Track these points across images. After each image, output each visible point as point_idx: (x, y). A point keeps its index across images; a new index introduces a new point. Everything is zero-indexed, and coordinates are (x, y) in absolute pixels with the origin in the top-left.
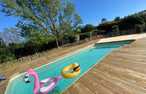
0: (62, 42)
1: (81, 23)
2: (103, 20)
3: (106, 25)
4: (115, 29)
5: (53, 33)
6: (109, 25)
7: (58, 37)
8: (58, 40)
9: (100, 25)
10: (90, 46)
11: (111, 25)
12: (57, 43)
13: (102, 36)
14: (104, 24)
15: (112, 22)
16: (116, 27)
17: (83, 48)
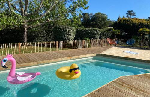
0: (40, 35)
1: (85, 7)
2: (130, 13)
3: (130, 23)
4: (144, 34)
5: (21, 12)
6: (134, 25)
7: (30, 23)
8: (28, 29)
9: (120, 20)
10: (87, 56)
11: (139, 25)
12: (26, 33)
13: (116, 42)
14: (128, 21)
15: (141, 20)
16: (146, 31)
17: (69, 58)
